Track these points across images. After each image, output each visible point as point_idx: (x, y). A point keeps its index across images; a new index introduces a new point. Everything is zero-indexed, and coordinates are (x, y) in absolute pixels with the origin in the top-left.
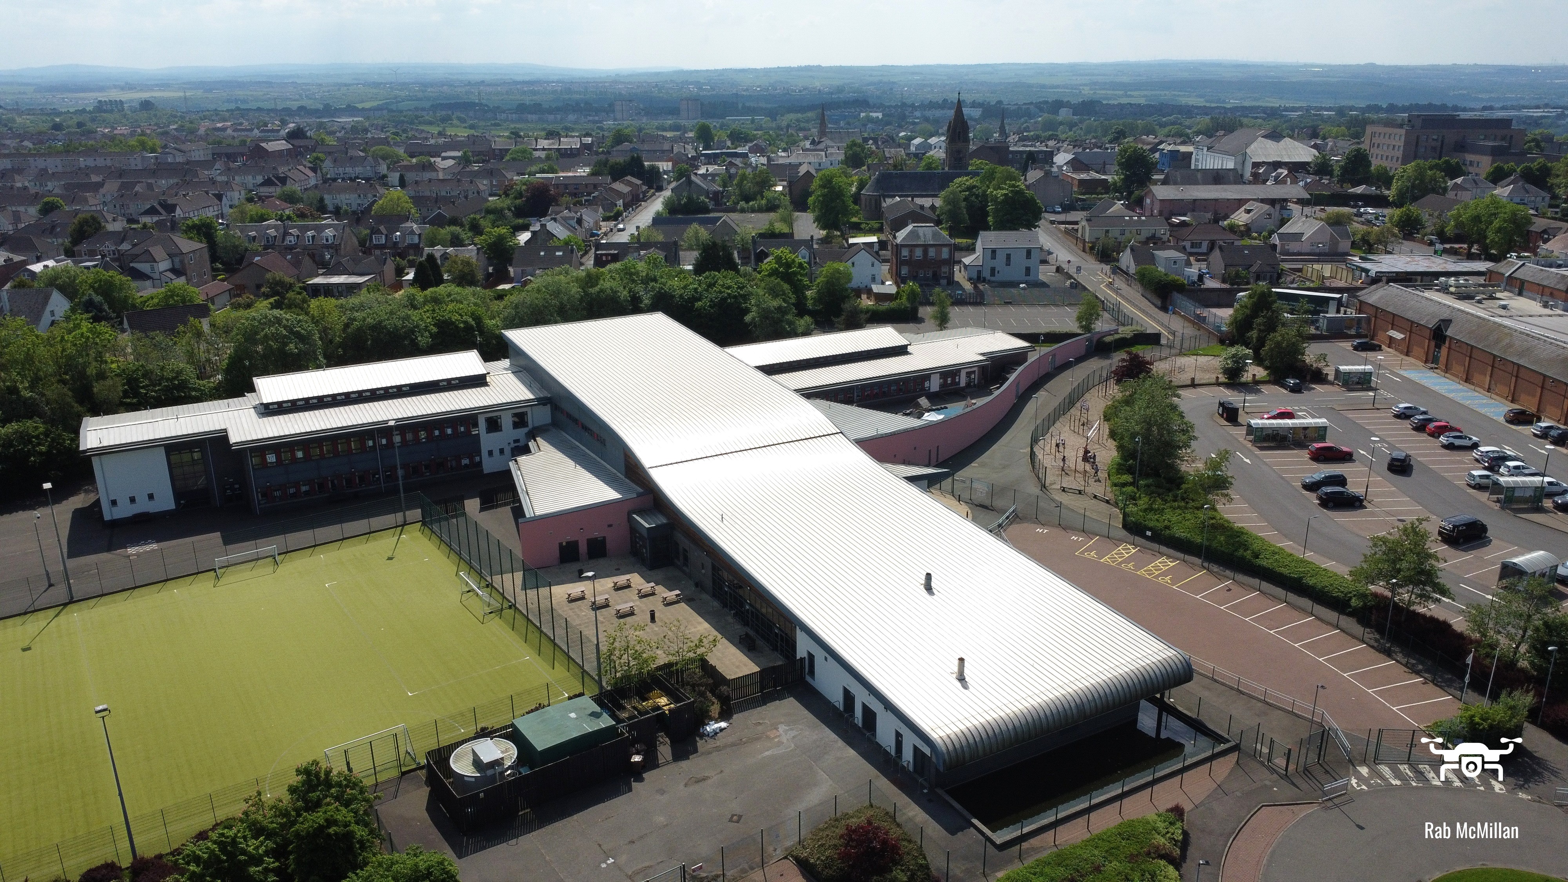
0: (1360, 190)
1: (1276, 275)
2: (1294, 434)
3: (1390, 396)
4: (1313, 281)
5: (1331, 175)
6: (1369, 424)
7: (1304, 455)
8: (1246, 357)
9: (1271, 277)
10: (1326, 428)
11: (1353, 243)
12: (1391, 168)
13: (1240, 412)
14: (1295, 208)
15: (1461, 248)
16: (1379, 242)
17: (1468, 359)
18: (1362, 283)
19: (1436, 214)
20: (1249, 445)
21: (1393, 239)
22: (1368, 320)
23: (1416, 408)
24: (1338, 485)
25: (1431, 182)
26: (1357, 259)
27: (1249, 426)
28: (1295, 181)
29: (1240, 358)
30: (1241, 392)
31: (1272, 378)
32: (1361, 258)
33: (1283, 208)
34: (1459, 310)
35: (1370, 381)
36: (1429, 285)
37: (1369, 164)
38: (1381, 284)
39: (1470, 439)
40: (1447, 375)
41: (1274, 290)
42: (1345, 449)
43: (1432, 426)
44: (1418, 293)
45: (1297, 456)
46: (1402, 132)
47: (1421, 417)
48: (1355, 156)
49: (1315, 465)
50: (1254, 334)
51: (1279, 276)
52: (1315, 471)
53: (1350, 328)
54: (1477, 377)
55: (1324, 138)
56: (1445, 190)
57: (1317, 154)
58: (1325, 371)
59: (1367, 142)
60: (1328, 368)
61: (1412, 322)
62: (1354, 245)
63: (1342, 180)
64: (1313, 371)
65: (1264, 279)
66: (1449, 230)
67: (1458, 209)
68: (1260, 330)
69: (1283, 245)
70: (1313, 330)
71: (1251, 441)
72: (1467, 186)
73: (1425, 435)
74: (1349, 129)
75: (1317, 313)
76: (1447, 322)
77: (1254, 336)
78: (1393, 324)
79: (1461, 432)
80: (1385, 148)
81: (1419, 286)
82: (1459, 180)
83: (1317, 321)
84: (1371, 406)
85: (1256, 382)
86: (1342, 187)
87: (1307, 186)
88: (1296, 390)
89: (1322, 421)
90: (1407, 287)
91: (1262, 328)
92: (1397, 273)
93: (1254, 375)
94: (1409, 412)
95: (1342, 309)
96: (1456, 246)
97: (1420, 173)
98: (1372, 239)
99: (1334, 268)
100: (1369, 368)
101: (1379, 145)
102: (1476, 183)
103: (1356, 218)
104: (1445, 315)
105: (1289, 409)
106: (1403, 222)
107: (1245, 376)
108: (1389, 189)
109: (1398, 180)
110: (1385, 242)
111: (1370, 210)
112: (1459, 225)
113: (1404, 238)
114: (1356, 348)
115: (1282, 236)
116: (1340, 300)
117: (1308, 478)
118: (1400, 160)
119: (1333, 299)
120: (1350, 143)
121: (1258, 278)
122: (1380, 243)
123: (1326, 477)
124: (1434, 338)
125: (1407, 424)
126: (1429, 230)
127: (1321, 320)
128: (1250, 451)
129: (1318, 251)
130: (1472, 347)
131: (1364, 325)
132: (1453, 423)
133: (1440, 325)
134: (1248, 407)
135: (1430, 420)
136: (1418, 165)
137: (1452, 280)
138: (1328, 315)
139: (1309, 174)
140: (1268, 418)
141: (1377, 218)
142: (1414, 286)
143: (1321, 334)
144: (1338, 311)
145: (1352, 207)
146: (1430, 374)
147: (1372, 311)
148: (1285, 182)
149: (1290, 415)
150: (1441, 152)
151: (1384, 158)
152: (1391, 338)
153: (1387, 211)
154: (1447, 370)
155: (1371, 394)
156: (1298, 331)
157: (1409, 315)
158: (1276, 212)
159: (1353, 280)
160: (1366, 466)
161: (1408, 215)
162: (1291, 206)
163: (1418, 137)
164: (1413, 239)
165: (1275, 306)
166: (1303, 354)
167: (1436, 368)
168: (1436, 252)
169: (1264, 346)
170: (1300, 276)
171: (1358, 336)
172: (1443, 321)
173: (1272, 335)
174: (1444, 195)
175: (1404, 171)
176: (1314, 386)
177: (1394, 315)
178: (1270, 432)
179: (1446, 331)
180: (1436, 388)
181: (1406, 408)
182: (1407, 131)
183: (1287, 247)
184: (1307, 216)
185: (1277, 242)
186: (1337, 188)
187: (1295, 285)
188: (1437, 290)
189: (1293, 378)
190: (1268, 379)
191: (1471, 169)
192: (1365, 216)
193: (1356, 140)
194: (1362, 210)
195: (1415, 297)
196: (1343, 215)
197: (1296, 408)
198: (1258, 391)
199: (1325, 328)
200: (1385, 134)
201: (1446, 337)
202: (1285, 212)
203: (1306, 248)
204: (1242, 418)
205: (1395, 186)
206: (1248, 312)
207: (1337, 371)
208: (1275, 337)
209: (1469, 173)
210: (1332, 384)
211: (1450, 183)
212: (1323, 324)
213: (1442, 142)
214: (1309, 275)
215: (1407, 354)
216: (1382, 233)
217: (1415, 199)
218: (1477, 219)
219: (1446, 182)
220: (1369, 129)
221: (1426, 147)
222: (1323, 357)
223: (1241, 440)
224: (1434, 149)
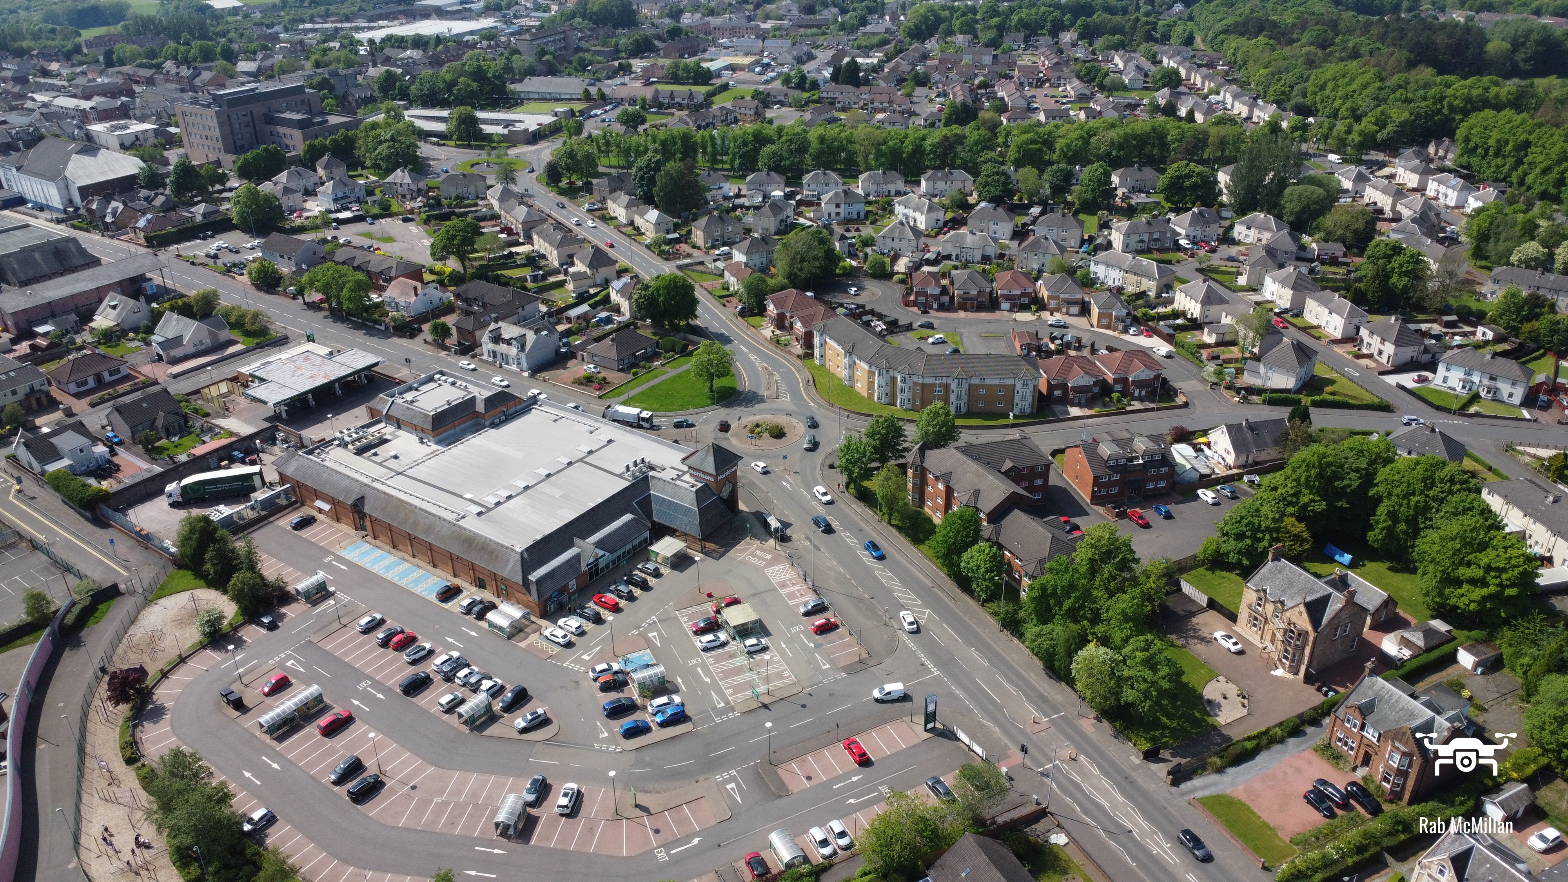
0: (201, 209)
1: (182, 422)
3: (347, 599)
6: (345, 654)
7: (316, 731)
9: (179, 425)
15: (321, 300)
17: (388, 532)
19: (286, 257)
20: (268, 739)
29: (215, 621)
30: (228, 650)
31: (245, 614)
34: (366, 485)
35: (326, 587)
39: (425, 649)
40: (377, 543)
43: (394, 641)
45: (309, 736)
46: (211, 112)
48: (182, 170)
49: (330, 745)
57: (142, 163)
58: (288, 588)
61: (334, 493)
64: (277, 596)
68: (214, 565)
69: (167, 354)
71: (267, 733)
73: (394, 652)
76: (361, 500)
78: (316, 495)
82: (284, 175)
84: (337, 624)
85: (235, 627)
87: (150, 224)
88: (272, 625)
91: (214, 562)
93: (229, 616)
100: (320, 577)
101: (193, 124)
102: (300, 175)
104: (357, 490)
111: (222, 244)
114: (295, 528)
115: (163, 345)
121: (168, 432)
124: (356, 513)
125: (375, 641)
128: (272, 749)
129: (202, 348)
130: (389, 524)
131: (290, 492)
133: (357, 503)
138: (258, 497)
139: (140, 187)
143: (260, 516)
144: (264, 485)
146: (365, 544)
147: (293, 482)
149: (285, 684)
150: (257, 138)
151: (204, 137)
152: (319, 509)
154: (376, 538)
155: (332, 603)
158: (142, 304)
160: (365, 723)
163: (229, 118)
164: (277, 293)
167: (367, 536)
171: (290, 504)
172: (357, 499)
176: (283, 611)
177: (315, 490)
179: (364, 508)
180: (376, 569)
181: (367, 623)
182: (216, 112)
183: (172, 354)
185: (161, 352)
188: (338, 446)
190: (241, 616)
194: (215, 247)
195: (325, 469)
197: (283, 655)
198: (242, 642)
199: (260, 508)
200: (196, 114)
201: (365, 513)
203: (190, 350)
207: (297, 591)
210: (298, 602)
213: (252, 116)
215: (339, 524)
221: (239, 124)
223: (259, 734)
224: (247, 124)
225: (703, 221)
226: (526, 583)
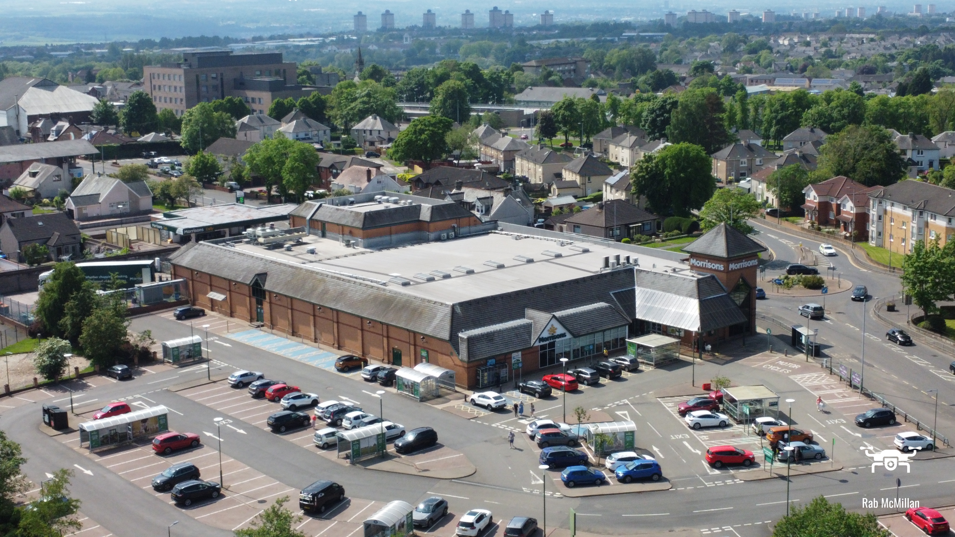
0: (149, 137)
1: (78, 247)
2: (133, 429)
3: (224, 365)
4: (120, 248)
5: (118, 125)
6: (209, 401)
7: (149, 451)
8: (63, 349)
9: (74, 249)
10: (165, 416)
11: (154, 198)
12: (177, 111)
13: (70, 415)
14: (84, 165)
15: (261, 191)
16: (180, 194)
17: (290, 311)
18: (172, 242)
19: (230, 159)
20: (87, 453)
21: (194, 189)
22: (185, 283)
23: (251, 374)
24: (191, 478)
25: (219, 125)
26: (160, 216)
27: (83, 431)
28: (78, 136)
29: (57, 352)
30: (65, 391)
31: (97, 369)
32: (166, 215)
33: (72, 166)
34: (272, 262)
35: (200, 352)
36: (238, 238)
37: (154, 109)
38: (190, 243)
39: (309, 397)
40: (274, 331)
41: (78, 265)
42: (190, 435)
43: (271, 390)
44: (229, 248)
45: (142, 454)
46: (180, 72)
47: (258, 383)
48: (137, 101)
49: (163, 461)
50: (67, 320)
51: (83, 247)
52: (163, 467)
53: (168, 296)
54: (302, 329)
55: (101, 81)
56: (234, 130)
57: (97, 102)
58: (153, 349)
59: (148, 84)
60: (154, 346)
61: (230, 281)
62: (155, 201)
63: (129, 129)
64: (139, 352)
65: (67, 253)
66: (246, 173)
67: (251, 152)
68: (73, 315)
69: (79, 210)
70: (130, 304)
71: (88, 448)
72: (254, 124)
73: (266, 401)
74: (126, 69)
75: (131, 284)
76: (263, 276)
77: (69, 322)
78: (211, 285)
79: (299, 391)
80: (167, 89)
81: (229, 240)
82: (245, 119)
83: (132, 293)
84: (206, 380)
85: (81, 376)
86: (130, 136)
87: (93, 139)
88: (125, 377)
89: (160, 409)
90: (216, 243)
91: (74, 311)
92: (204, 228)
93: (77, 369)
94: (245, 380)
95: (157, 275)
96: (256, 189)
97: (206, 115)
98: (173, 192)
99: (140, 230)
100: (196, 338)
101: (160, 87)
102: (262, 121)
103: (151, 170)
104: (260, 269)
105: (122, 401)
106: (200, 169)
107: (66, 372)
108: (179, 134)
109: (186, 124)
110: (186, 193)
111: (164, 159)
112: (255, 168)
113: (205, 187)
114: (179, 317)
115: (77, 200)
116: (152, 267)
117: (158, 477)
118: (184, 102)
119: (145, 266)
120: (130, 84)
121: (60, 252)
122: (182, 196)
123: (177, 472)
124: (254, 294)
125: (246, 393)
126: (227, 176)
127: (137, 292)
128: (89, 459)
129: (118, 212)
130: (292, 298)
131: (182, 290)
132: (291, 383)
133: (257, 280)
134: (78, 407)
135: (268, 385)
136: (203, 107)
137: (259, 230)
138: (143, 285)
139: (92, 124)
140: (103, 417)
141: (173, 168)
142: (224, 241)
143: (141, 308)
144: (153, 279)
145: (146, 157)
146: (259, 333)
147: (188, 274)
148: (68, 138)
149: (124, 409)
150: (223, 92)
151: (168, 100)
152: (212, 300)
153: (183, 159)
154: (273, 325)
155: (204, 366)
156: (115, 309)
157: (226, 273)
158: (64, 172)
159: (161, 239)
160: (216, 449)
161: (203, 162)
162: (80, 162)
163: (197, 76)
164: (214, 187)
165: (85, 284)
166: (125, 334)
167: (262, 326)
168: (238, 200)
169: (81, 333)
170: (105, 244)
171: (179, 303)
172: (258, 275)
173: (88, 319)
174: (234, 137)
175: (191, 115)
176: (143, 369)
177: (210, 275)
178: (107, 433)
179: (264, 286)
180: (266, 347)
181: (242, 376)
182: (186, 72)
183: (84, 212)
184: (100, 175)
185: (73, 207)
186: (125, 138)
187: (101, 256)
188: (247, 243)
189: (120, 364)
190: (92, 370)
191: (255, 106)
192: (160, 166)
193: (135, 81)
194: (156, 160)
195: (227, 253)
196: (138, 169)
197: (130, 398)
198: (84, 387)
199: (143, 299)
200: (164, 75)
201: (264, 291)
202: (75, 172)
203: (105, 210)
204: (73, 423)
205: (184, 130)
206: (55, 295)
207: (165, 348)
208: (91, 321)
209: (254, 111)
210: (162, 362)
211: (238, 123)
212: (140, 296)
213: (222, 79)
214: (114, 240)
215: (232, 315)
216: (181, 184)
217: (207, 143)
218: (269, 161)
219: (233, 123)
220: (147, 71)
221: (207, 87)
222: (147, 334)
223: (77, 448)
224: (215, 87)
225: (727, 151)
226: (454, 340)
